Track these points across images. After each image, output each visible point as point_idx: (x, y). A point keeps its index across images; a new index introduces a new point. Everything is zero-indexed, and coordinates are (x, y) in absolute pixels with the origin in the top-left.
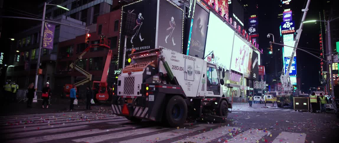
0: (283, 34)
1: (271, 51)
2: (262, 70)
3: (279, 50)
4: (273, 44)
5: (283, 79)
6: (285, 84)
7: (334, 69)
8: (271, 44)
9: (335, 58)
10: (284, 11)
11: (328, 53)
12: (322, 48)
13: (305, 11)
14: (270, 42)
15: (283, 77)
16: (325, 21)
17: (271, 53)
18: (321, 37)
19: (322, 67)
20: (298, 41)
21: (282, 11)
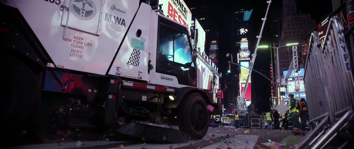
0: (240, 61)
1: (229, 70)
2: (220, 94)
3: (236, 76)
4: (231, 64)
5: (239, 100)
6: (241, 105)
7: (281, 91)
8: (230, 64)
9: (283, 81)
10: (241, 40)
11: (277, 76)
12: (272, 77)
13: (259, 37)
14: (229, 62)
15: (239, 98)
16: (274, 47)
17: (229, 71)
18: (271, 66)
19: (272, 94)
20: (253, 65)
21: (239, 40)
